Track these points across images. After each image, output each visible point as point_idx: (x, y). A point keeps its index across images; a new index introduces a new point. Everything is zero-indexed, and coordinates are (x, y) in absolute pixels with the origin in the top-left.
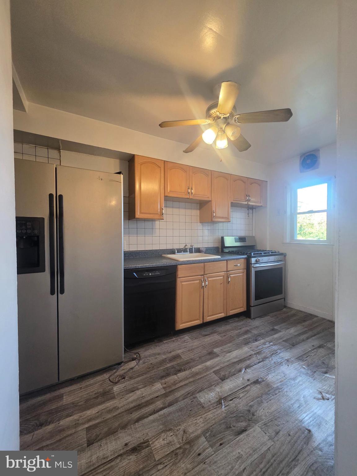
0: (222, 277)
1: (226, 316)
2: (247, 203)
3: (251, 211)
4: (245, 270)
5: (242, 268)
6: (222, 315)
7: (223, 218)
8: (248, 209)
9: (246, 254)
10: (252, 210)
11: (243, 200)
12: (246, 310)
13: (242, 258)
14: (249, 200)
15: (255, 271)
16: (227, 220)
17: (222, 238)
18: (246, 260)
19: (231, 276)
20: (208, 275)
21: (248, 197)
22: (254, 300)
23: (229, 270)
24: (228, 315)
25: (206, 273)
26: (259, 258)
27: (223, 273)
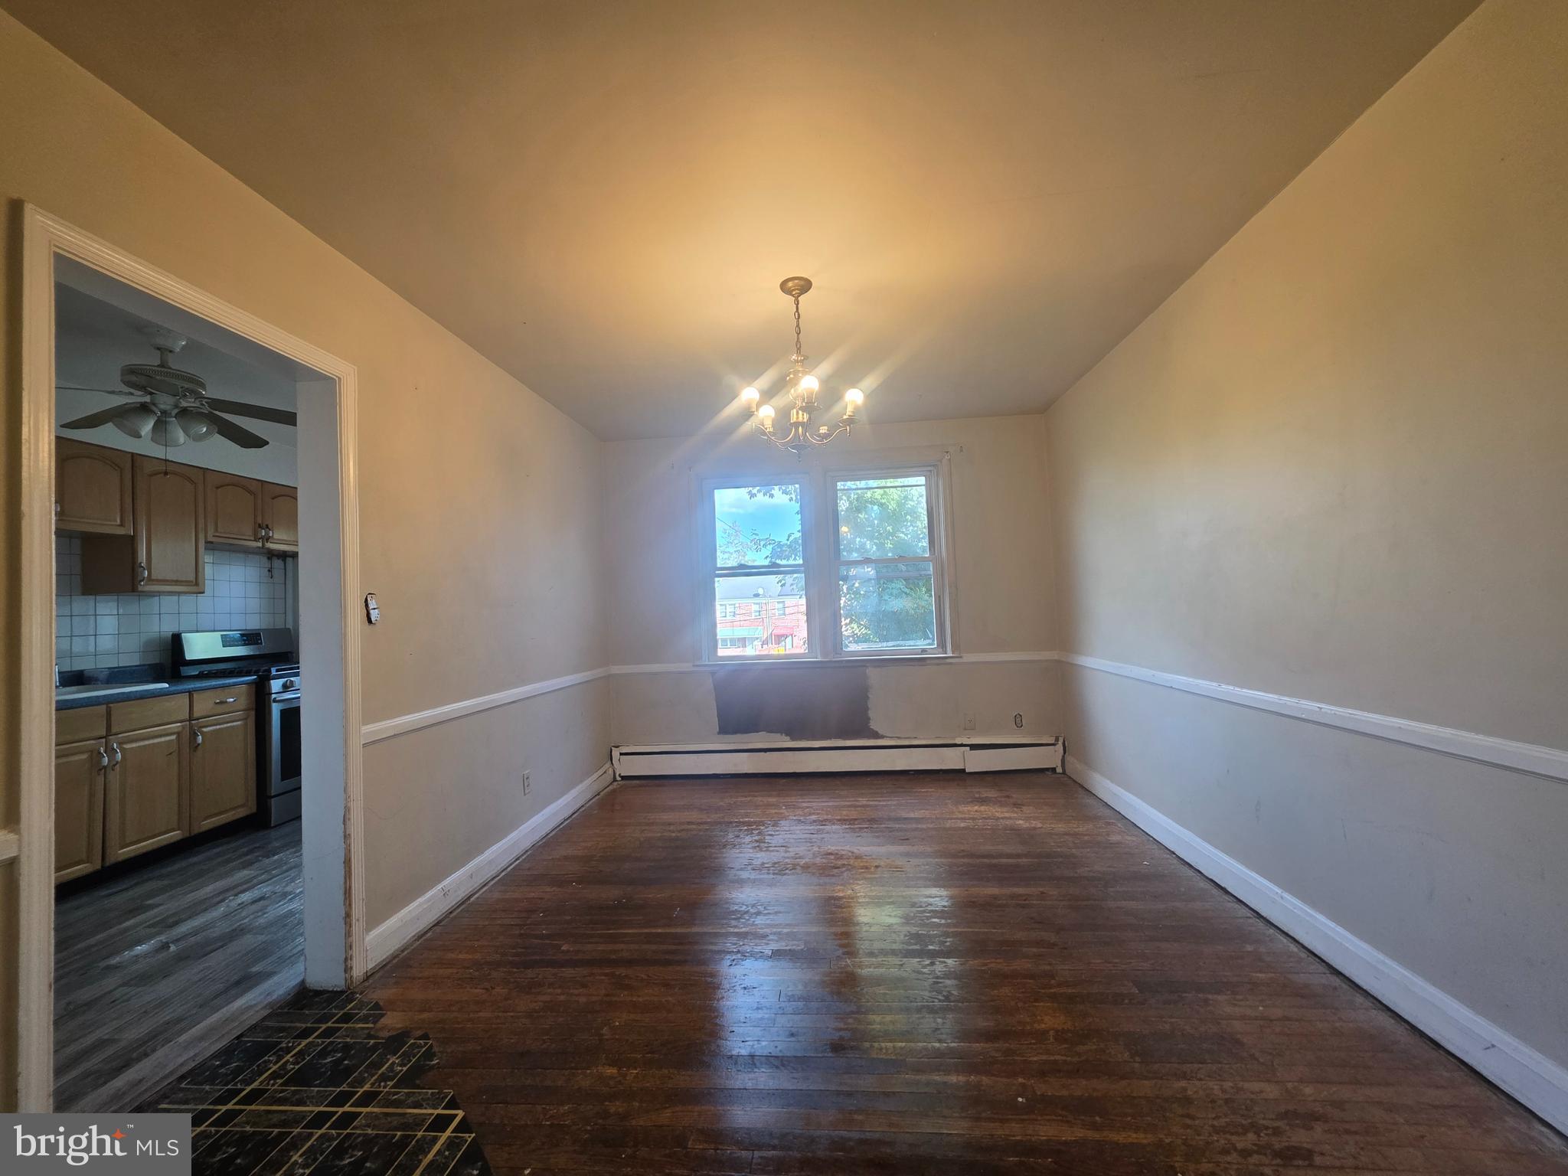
0: (174, 737)
1: (188, 835)
2: (260, 544)
3: (278, 563)
4: (253, 713)
5: (242, 708)
6: (175, 835)
7: (177, 582)
8: (269, 558)
9: (256, 673)
10: (284, 561)
11: (249, 536)
12: (254, 810)
13: (243, 681)
14: (268, 539)
15: (281, 711)
16: (194, 589)
17: (176, 641)
18: (254, 686)
19: (205, 730)
20: (120, 736)
21: (263, 531)
22: (280, 780)
23: (196, 714)
24: (196, 831)
25: (114, 731)
26: (292, 679)
27: (179, 724)
